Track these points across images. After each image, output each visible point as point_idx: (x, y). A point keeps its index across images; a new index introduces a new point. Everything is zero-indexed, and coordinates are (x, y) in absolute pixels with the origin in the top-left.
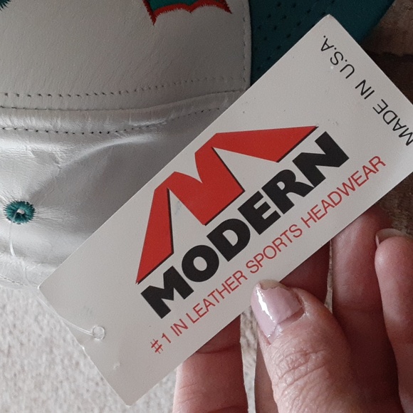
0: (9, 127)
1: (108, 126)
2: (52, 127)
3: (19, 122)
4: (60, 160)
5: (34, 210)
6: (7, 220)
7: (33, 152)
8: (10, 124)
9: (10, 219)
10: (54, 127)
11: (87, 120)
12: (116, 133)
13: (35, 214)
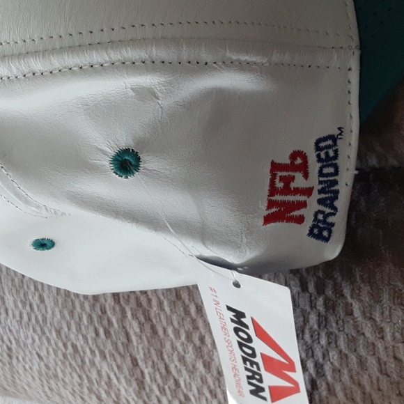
0: (106, 62)
1: (205, 56)
2: (147, 56)
3: (115, 55)
4: (160, 95)
5: (139, 158)
6: (114, 174)
7: (132, 89)
8: (107, 59)
9: (117, 174)
10: (149, 56)
11: (182, 48)
12: (215, 65)
13: (142, 165)
